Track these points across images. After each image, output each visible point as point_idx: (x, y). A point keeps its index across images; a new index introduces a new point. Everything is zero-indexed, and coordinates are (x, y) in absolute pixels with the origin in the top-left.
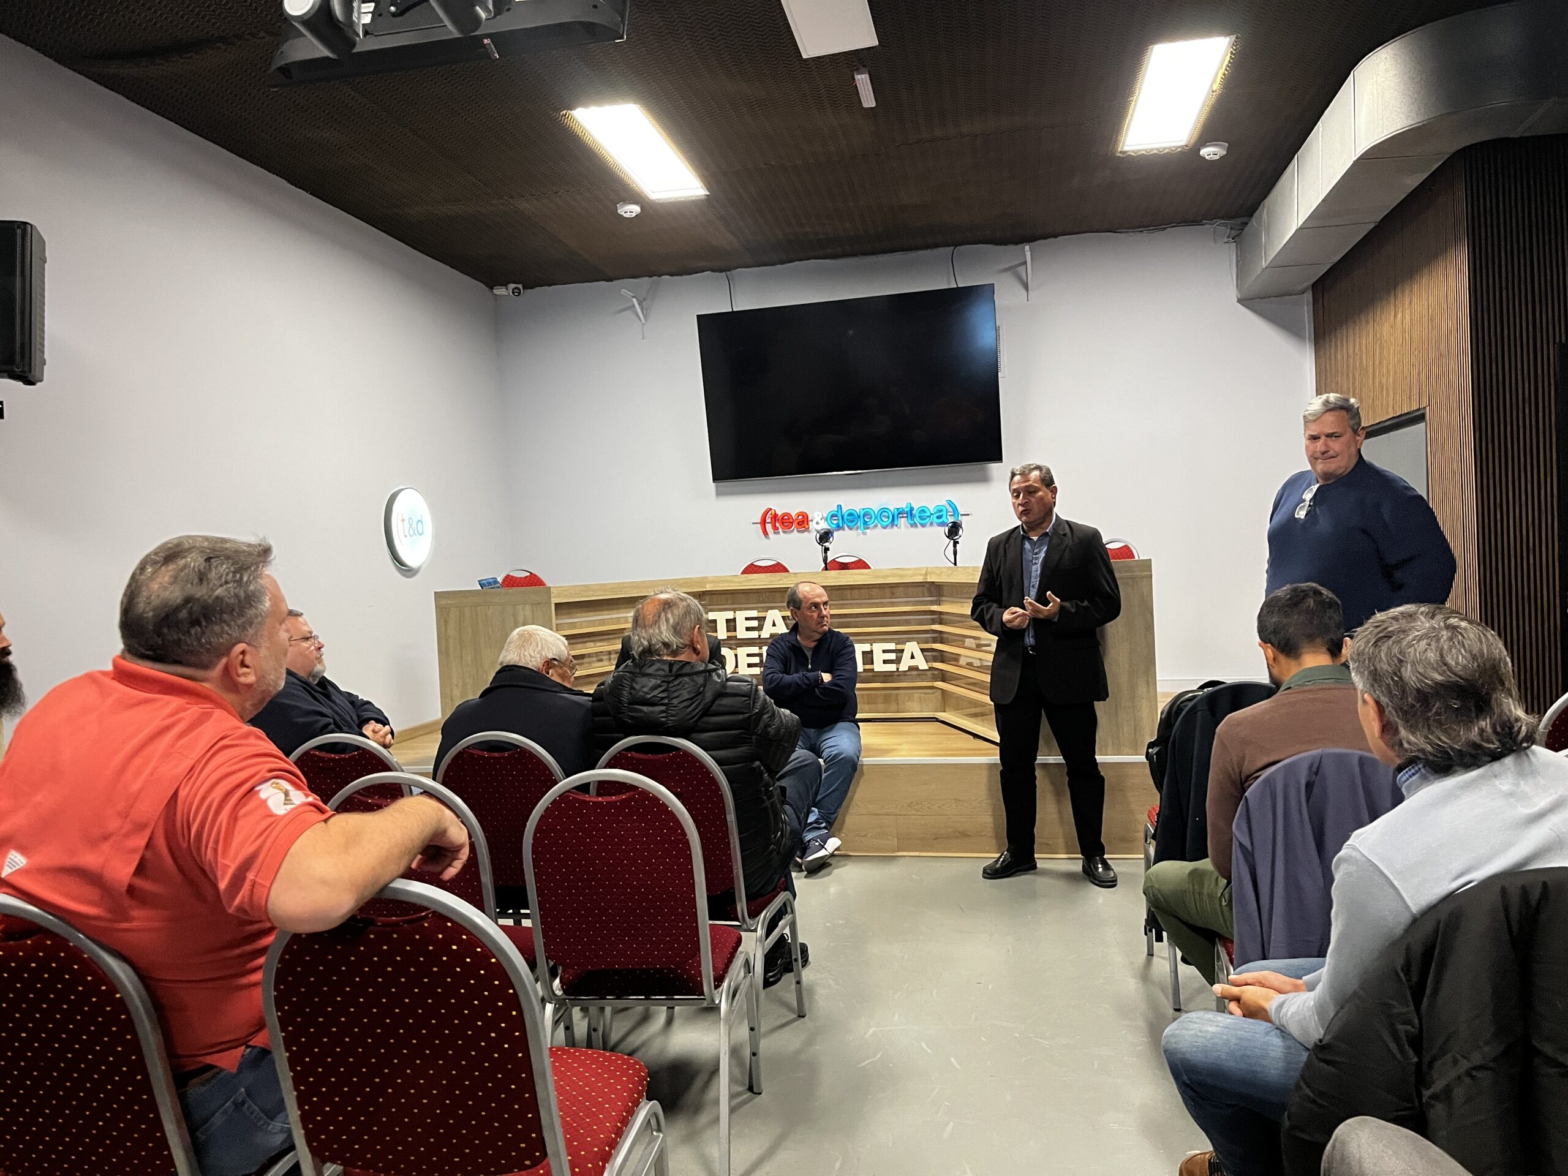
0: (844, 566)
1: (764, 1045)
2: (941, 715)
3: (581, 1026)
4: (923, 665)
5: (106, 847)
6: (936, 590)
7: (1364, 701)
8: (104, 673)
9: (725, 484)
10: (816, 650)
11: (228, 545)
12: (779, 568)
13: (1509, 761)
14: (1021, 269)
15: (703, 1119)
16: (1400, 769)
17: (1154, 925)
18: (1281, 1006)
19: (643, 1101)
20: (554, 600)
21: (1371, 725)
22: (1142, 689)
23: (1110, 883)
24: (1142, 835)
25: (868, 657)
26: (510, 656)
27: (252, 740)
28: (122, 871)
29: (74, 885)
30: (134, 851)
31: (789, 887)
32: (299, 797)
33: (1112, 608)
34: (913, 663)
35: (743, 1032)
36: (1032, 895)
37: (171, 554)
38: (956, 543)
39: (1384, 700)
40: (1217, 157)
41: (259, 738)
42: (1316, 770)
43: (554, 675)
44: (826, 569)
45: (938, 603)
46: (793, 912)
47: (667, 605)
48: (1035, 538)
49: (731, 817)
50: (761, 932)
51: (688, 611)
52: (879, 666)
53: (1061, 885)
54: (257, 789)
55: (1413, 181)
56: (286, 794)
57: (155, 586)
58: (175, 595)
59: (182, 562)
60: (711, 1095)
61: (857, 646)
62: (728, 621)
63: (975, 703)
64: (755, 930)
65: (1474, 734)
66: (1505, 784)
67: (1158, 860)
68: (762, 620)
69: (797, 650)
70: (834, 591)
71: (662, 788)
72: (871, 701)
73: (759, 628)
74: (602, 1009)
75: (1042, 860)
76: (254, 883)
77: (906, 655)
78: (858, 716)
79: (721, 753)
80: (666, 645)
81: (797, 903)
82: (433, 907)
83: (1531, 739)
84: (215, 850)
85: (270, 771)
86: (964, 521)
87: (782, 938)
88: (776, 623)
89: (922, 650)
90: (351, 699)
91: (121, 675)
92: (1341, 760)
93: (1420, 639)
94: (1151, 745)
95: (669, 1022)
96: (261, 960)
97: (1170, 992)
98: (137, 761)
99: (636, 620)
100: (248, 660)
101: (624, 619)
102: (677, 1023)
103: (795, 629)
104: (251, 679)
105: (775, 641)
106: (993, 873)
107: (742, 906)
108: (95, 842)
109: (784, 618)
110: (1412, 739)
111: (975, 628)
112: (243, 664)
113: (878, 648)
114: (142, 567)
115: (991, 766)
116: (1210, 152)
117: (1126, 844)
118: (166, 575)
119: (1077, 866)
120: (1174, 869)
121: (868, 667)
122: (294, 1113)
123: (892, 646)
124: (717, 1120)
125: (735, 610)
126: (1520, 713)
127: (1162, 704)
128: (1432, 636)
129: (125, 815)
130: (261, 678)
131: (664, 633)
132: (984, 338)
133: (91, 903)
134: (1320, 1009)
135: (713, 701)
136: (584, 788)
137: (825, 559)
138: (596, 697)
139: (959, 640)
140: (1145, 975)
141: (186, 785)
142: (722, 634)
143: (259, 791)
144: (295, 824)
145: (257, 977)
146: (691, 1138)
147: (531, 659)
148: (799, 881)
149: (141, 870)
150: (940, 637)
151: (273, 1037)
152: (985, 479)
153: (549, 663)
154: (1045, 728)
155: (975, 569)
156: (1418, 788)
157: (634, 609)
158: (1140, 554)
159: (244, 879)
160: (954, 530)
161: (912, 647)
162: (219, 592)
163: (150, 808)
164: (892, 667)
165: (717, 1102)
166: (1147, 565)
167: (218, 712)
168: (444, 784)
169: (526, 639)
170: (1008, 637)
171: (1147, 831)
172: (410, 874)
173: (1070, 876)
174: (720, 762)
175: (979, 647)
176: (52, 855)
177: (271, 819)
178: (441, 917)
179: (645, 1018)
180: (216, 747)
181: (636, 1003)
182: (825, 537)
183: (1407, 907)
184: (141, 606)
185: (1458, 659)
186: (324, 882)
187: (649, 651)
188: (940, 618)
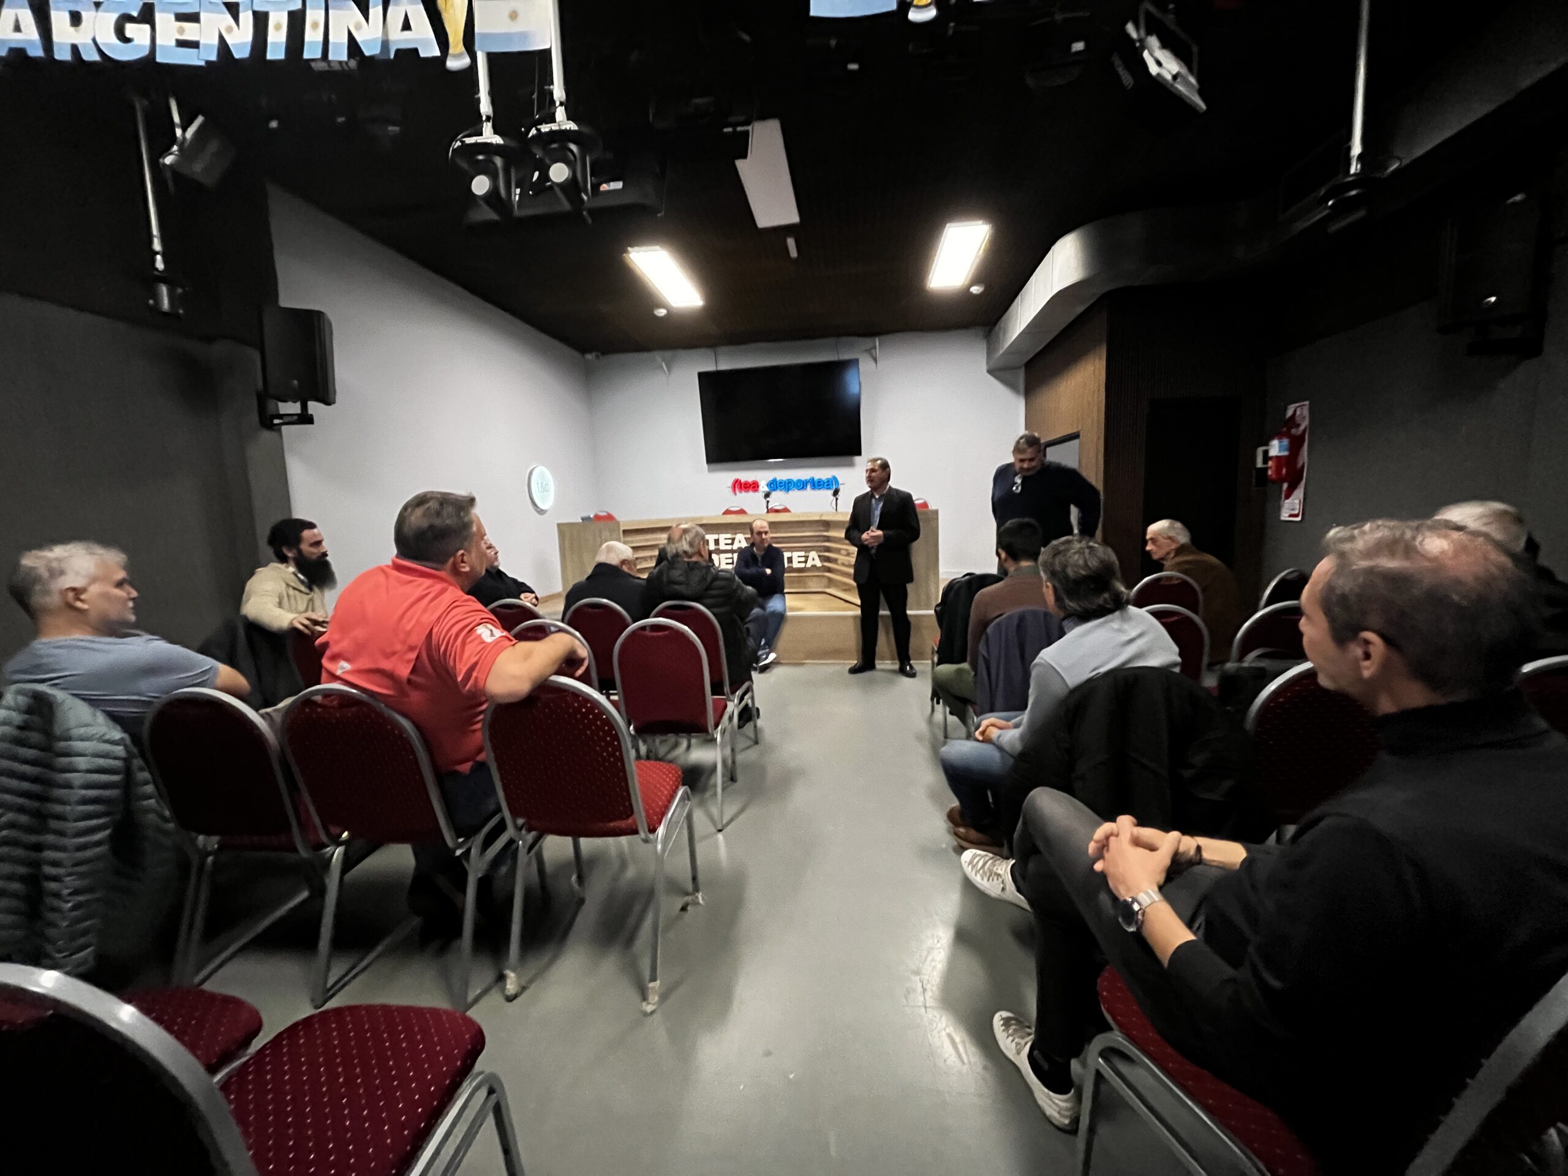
0: (777, 511)
1: (739, 758)
2: (828, 590)
3: (643, 749)
4: (819, 564)
5: (394, 658)
6: (827, 525)
7: (1047, 587)
8: (388, 566)
9: (713, 466)
10: (763, 557)
11: (451, 496)
12: (742, 512)
13: (1117, 613)
14: (873, 351)
15: (708, 794)
16: (1064, 619)
17: (936, 695)
18: (999, 737)
19: (680, 787)
20: (622, 528)
21: (1050, 597)
22: (932, 577)
23: (912, 675)
24: (930, 652)
25: (790, 560)
26: (602, 558)
27: (470, 603)
28: (404, 671)
29: (377, 677)
30: (409, 661)
31: (750, 679)
32: (499, 633)
33: (915, 534)
34: (813, 563)
35: (728, 751)
36: (872, 682)
37: (421, 501)
38: (837, 499)
39: (1057, 585)
40: (979, 292)
41: (474, 602)
42: (1022, 618)
43: (625, 568)
44: (768, 512)
45: (827, 531)
46: (752, 691)
47: (685, 531)
48: (877, 497)
49: (721, 643)
50: (736, 701)
51: (697, 534)
52: (795, 565)
53: (889, 675)
54: (475, 628)
55: (1080, 309)
56: (491, 631)
57: (413, 518)
58: (425, 524)
59: (427, 506)
60: (712, 782)
61: (785, 553)
62: (715, 540)
63: (845, 584)
64: (733, 701)
65: (1101, 601)
66: (1115, 625)
67: (939, 663)
68: (733, 539)
69: (754, 557)
70: (773, 525)
71: (686, 628)
72: (792, 582)
73: (732, 544)
74: (654, 741)
75: (880, 664)
76: (476, 678)
77: (810, 559)
78: (785, 591)
79: (715, 610)
80: (685, 552)
81: (754, 686)
82: (572, 690)
83: (1128, 602)
84: (455, 660)
85: (482, 619)
86: (841, 487)
87: (747, 705)
88: (742, 541)
89: (819, 556)
90: (515, 581)
91: (397, 567)
92: (1035, 613)
93: (1075, 553)
94: (937, 606)
95: (689, 747)
96: (481, 717)
97: (942, 729)
98: (409, 613)
99: (669, 539)
100: (465, 558)
101: (662, 539)
102: (692, 749)
103: (753, 545)
104: (467, 569)
105: (741, 551)
106: (854, 671)
107: (727, 689)
108: (389, 655)
109: (746, 539)
110: (1072, 604)
111: (847, 544)
112: (463, 562)
113: (795, 555)
114: (405, 508)
115: (855, 617)
116: (976, 290)
117: (921, 656)
118: (419, 512)
119: (897, 667)
120: (947, 668)
121: (790, 565)
122: (501, 794)
123: (803, 554)
124: (715, 794)
125: (719, 534)
126: (1123, 589)
127: (942, 586)
128: (1080, 552)
129: (404, 642)
130: (472, 568)
131: (685, 546)
132: (853, 388)
133: (387, 688)
134: (1022, 737)
135: (712, 582)
136: (643, 628)
137: (767, 507)
138: (648, 580)
139: (838, 551)
140: (930, 721)
141: (436, 626)
142: (712, 547)
143: (476, 630)
144: (497, 648)
145: (479, 726)
146: (702, 803)
147: (613, 560)
148: (755, 675)
149: (413, 671)
150: (828, 549)
151: (487, 756)
152: (851, 465)
153: (623, 562)
154: (882, 598)
155: (847, 513)
156: (1072, 629)
157: (668, 533)
158: (932, 506)
159: (471, 675)
160: (836, 493)
161: (813, 554)
162: (448, 522)
163: (418, 639)
164: (802, 565)
165: (715, 786)
166: (936, 512)
167: (451, 588)
168: (569, 624)
169: (610, 549)
170: (863, 549)
171: (933, 648)
172: (559, 672)
173: (893, 671)
174: (715, 614)
175: (848, 554)
176: (365, 663)
177: (483, 645)
178: (576, 694)
179: (676, 745)
180: (452, 607)
181: (671, 738)
182: (767, 495)
183: (1066, 685)
184: (406, 529)
185: (1094, 563)
186: (514, 677)
187: (677, 555)
188: (828, 539)
